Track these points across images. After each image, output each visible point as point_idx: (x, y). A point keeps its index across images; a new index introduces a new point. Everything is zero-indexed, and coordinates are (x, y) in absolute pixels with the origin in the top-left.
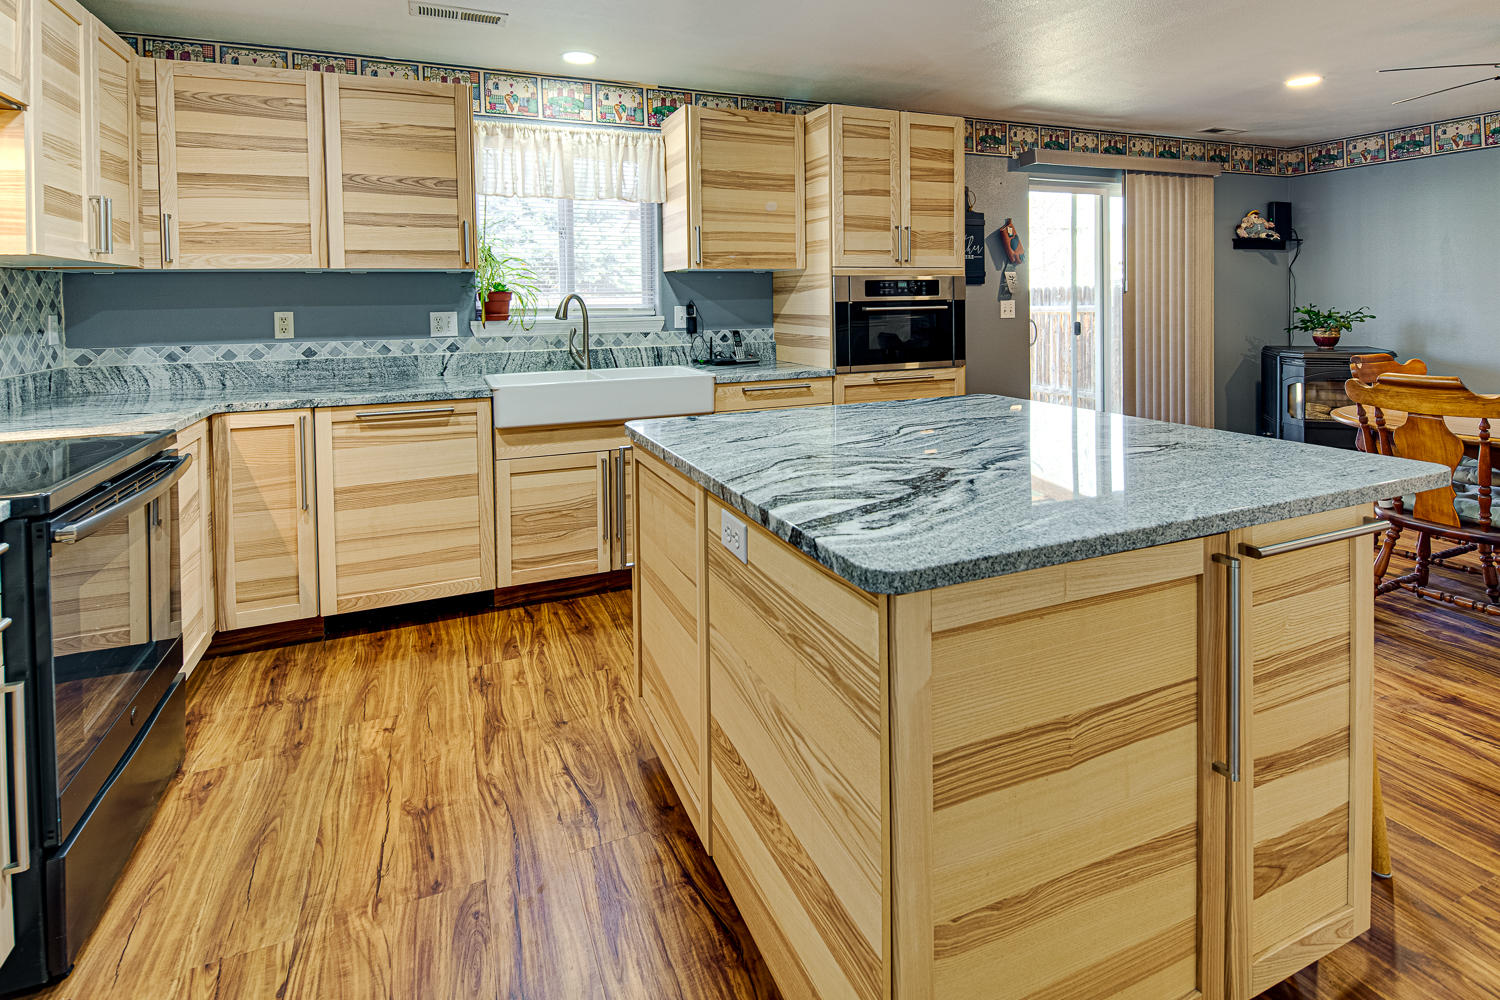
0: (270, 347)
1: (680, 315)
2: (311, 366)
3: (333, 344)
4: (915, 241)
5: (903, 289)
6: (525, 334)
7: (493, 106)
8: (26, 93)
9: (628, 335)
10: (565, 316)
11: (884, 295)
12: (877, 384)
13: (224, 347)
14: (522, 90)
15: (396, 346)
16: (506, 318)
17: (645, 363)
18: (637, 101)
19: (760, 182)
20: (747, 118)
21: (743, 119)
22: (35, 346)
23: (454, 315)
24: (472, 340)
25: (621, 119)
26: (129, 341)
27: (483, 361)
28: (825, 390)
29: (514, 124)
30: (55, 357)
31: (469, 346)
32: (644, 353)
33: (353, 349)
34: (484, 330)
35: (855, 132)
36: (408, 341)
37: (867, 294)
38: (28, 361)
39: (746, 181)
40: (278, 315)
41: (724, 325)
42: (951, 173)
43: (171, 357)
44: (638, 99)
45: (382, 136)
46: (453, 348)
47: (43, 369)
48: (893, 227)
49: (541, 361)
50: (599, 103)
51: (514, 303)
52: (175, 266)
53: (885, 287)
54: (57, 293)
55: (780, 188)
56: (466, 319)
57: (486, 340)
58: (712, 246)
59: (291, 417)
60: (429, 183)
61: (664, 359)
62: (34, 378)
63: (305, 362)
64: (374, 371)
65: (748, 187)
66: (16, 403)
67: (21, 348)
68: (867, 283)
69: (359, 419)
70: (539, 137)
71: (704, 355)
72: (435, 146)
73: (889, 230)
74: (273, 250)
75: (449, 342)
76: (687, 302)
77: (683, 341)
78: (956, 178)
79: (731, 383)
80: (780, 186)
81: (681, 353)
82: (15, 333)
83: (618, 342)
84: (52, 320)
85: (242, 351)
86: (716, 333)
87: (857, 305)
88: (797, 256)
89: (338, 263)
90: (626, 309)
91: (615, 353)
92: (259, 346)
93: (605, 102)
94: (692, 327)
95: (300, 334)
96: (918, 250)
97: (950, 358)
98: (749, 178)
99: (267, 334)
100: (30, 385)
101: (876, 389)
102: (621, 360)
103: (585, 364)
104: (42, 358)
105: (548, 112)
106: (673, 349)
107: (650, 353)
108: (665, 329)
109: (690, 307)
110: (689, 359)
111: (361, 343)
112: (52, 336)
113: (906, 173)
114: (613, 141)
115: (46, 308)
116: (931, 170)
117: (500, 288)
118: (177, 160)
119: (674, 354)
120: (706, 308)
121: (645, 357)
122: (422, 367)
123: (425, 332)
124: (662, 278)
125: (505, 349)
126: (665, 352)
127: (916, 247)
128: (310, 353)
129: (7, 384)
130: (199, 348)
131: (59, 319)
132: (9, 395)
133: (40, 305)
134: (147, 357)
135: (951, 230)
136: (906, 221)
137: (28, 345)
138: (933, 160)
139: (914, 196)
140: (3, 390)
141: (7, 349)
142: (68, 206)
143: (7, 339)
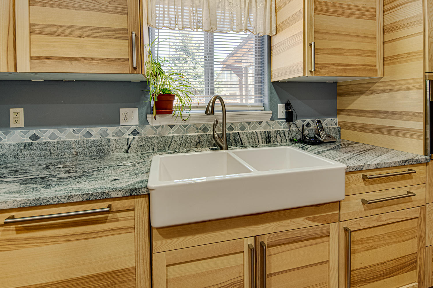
0: (6, 134)
1: (282, 108)
2: (34, 147)
3: (52, 131)
6: (183, 123)
9: (249, 123)
10: (213, 112)
15: (96, 132)
16: (171, 112)
17: (261, 143)
19: (353, 12)
23: (136, 111)
24: (148, 127)
27: (155, 142)
31: (146, 132)
32: (259, 135)
33: (65, 134)
34: (155, 120)
36: (104, 128)
39: (344, 11)
40: (12, 111)
46: (135, 133)
49: (194, 142)
51: (176, 102)
56: (144, 112)
57: (157, 127)
58: (323, 59)
61: (272, 139)
63: (30, 144)
64: (79, 150)
65: (345, 15)
71: (298, 137)
75: (133, 128)
76: (286, 102)
77: (282, 127)
79: (355, 171)
81: (282, 135)
83: (243, 128)
86: (304, 122)
88: (378, 67)
90: (247, 106)
91: (241, 135)
94: (289, 118)
95: (28, 124)
98: (346, 8)
99: (4, 124)
102: (245, 140)
103: (224, 146)
106: (278, 133)
107: (263, 135)
108: (272, 119)
109: (288, 105)
110: (288, 139)
111: (71, 130)
117: (166, 92)
119: (278, 136)
120: (297, 105)
121: (260, 138)
122: (113, 146)
123: (116, 122)
124: (270, 85)
125: (170, 134)
126: (272, 134)
128: (34, 137)
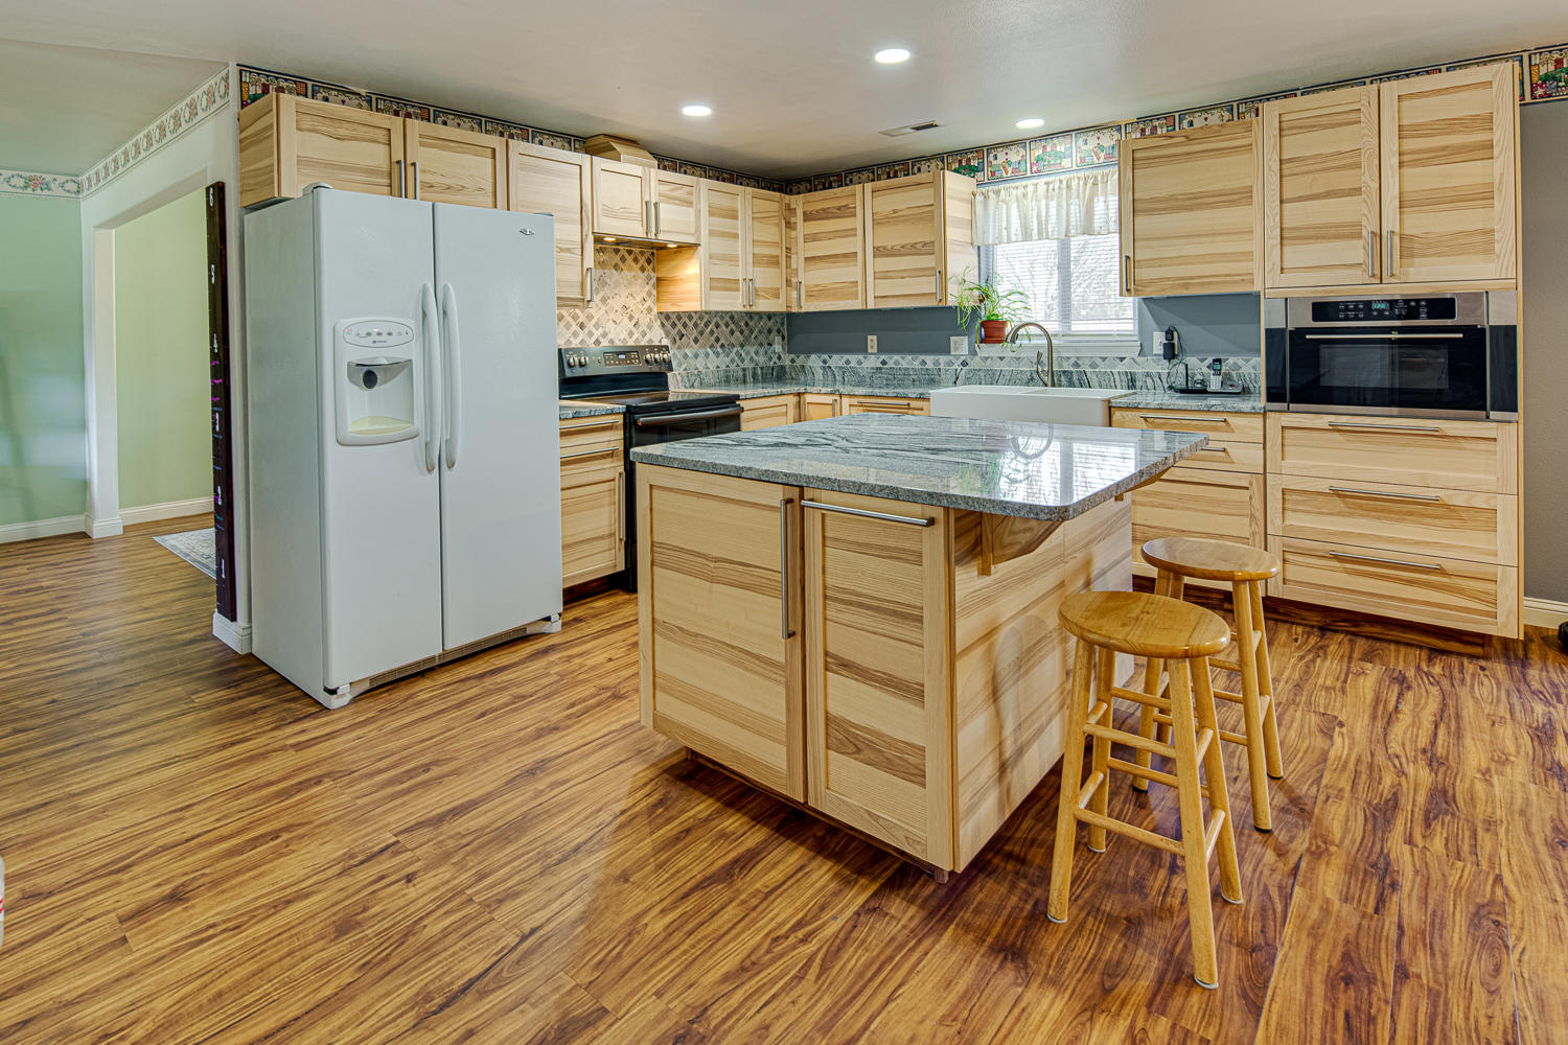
0: (865, 358)
1: (1159, 338)
2: (884, 371)
3: (896, 357)
4: (1409, 247)
5: (1381, 311)
6: (1014, 354)
7: (993, 174)
8: (699, 238)
9: (1104, 359)
11: (1347, 319)
12: (1335, 428)
13: (846, 357)
14: (1016, 155)
15: (930, 359)
16: (1001, 342)
17: (1118, 385)
18: (1115, 138)
19: (1209, 199)
20: (1186, 137)
21: (1183, 139)
22: (766, 353)
23: (965, 339)
24: (977, 358)
25: (1098, 159)
26: (809, 352)
27: (983, 374)
28: (1253, 428)
29: (1002, 186)
30: (779, 358)
31: (975, 363)
32: (1117, 376)
33: (907, 362)
34: (986, 350)
35: (1301, 128)
36: (937, 357)
37: (1315, 319)
38: (761, 359)
39: (1187, 203)
40: (870, 338)
41: (1210, 352)
42: (1490, 146)
43: (825, 362)
44: (1116, 136)
45: (893, 219)
46: (964, 364)
47: (772, 363)
48: (1364, 233)
49: (1025, 378)
50: (1079, 149)
51: (1007, 330)
52: (803, 310)
53: (1347, 309)
54: (783, 324)
55: (1233, 203)
56: (974, 342)
57: (987, 358)
58: (1146, 273)
59: (829, 399)
60: (919, 246)
61: (1138, 384)
62: (762, 368)
63: (881, 369)
64: (915, 377)
65: (1190, 208)
66: (749, 378)
67: (757, 353)
68: (1315, 305)
69: (861, 405)
70: (1020, 191)
71: (1180, 383)
72: (923, 219)
73: (1359, 236)
74: (841, 299)
75: (963, 358)
76: (1166, 327)
77: (1162, 367)
78: (1496, 151)
79: (1128, 408)
80: (1234, 201)
81: (1157, 379)
82: (753, 345)
83: (1094, 365)
84: (778, 339)
85: (853, 358)
86: (1202, 361)
87: (1299, 333)
88: (1255, 276)
89: (871, 306)
91: (1088, 375)
92: (861, 357)
93: (1084, 148)
94: (1170, 353)
95: (881, 350)
96: (1416, 260)
97: (1483, 408)
98: (1192, 199)
99: (864, 350)
100: (758, 371)
102: (1094, 380)
103: (1049, 383)
104: (771, 359)
105: (1034, 169)
106: (1148, 375)
107: (1124, 378)
108: (1141, 353)
109: (1169, 333)
110: (1166, 386)
111: (910, 357)
112: (778, 348)
113: (1391, 160)
114: (1081, 183)
115: (774, 333)
116: (1445, 147)
117: (994, 318)
118: (805, 251)
119: (1149, 380)
120: (1188, 332)
122: (943, 377)
123: (947, 351)
124: (1139, 304)
125: (998, 366)
126: (1137, 377)
127: (1412, 256)
128: (884, 363)
129: (744, 370)
130: (836, 357)
131: (783, 338)
132: (744, 375)
133: (770, 331)
134: (814, 361)
135: (1488, 226)
136: (1391, 223)
137: (762, 351)
138: (1448, 134)
139: (1406, 188)
140: (741, 373)
141: (748, 353)
142: (728, 285)
143: (747, 348)
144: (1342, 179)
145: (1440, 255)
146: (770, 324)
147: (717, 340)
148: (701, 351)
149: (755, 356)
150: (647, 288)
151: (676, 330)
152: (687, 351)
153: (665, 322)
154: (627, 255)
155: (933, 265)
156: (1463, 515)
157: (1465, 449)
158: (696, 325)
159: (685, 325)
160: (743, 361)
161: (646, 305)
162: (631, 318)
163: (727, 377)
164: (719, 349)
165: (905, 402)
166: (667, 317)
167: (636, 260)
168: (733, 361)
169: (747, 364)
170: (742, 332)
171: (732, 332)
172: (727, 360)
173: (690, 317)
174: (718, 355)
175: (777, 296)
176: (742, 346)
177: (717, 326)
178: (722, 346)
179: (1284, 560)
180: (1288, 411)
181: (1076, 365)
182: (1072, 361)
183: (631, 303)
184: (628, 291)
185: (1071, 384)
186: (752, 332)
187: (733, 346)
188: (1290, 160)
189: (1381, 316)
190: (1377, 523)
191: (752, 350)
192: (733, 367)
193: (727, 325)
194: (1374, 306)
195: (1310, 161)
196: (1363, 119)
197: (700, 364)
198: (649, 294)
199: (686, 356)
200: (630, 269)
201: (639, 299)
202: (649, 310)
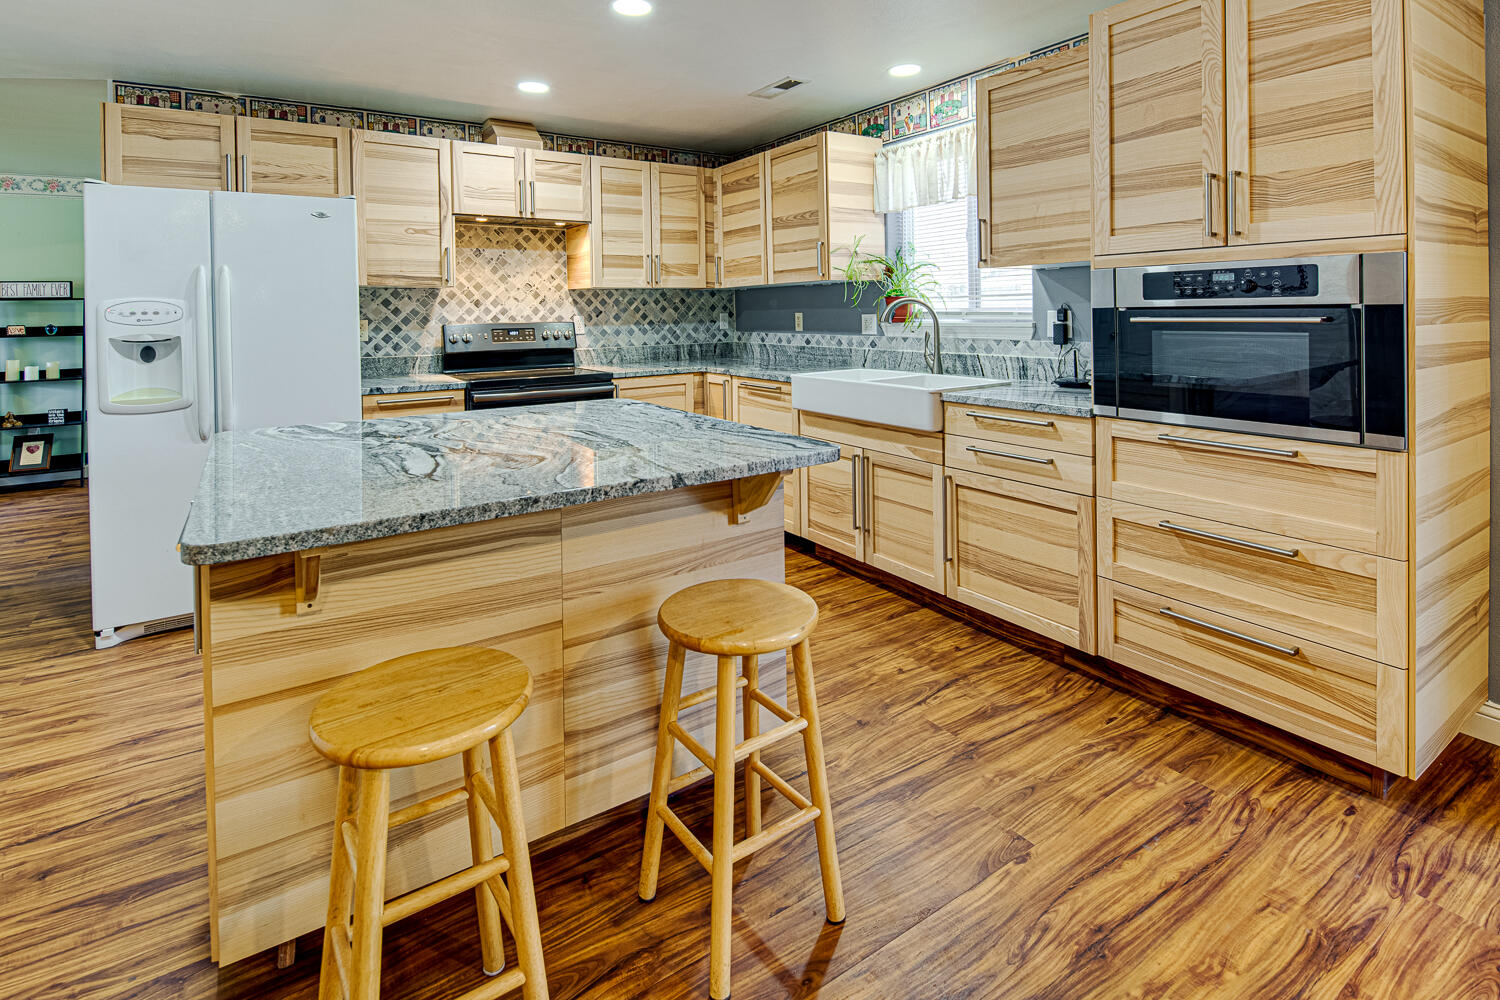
0: (793, 336)
1: (1052, 318)
2: (807, 351)
3: (818, 336)
4: (1260, 192)
5: (1224, 286)
6: (914, 335)
7: (896, 131)
8: (584, 216)
9: (998, 342)
11: (1183, 296)
12: (1171, 444)
13: (778, 335)
14: (915, 109)
15: (844, 338)
16: (906, 322)
19: (1063, 146)
21: (1037, 72)
22: (708, 330)
23: (874, 317)
24: (884, 338)
26: (752, 330)
28: (1082, 437)
30: (726, 335)
31: (882, 344)
32: (1008, 363)
33: (826, 341)
34: (893, 330)
35: (1132, 40)
36: (850, 337)
37: (1146, 296)
38: (702, 337)
39: (1043, 151)
40: (797, 315)
42: (1366, 37)
43: (763, 340)
45: (787, 187)
46: (873, 344)
47: (715, 341)
48: (1205, 176)
53: (1183, 282)
54: (730, 301)
56: (881, 321)
57: (892, 339)
58: (1002, 240)
60: (807, 215)
61: (1030, 373)
62: (701, 346)
63: (805, 348)
65: (1043, 158)
66: (684, 355)
67: (695, 330)
68: (1147, 277)
70: (915, 149)
72: (805, 187)
73: (1199, 181)
74: (750, 274)
75: (872, 338)
76: (1060, 305)
79: (958, 403)
81: (1048, 367)
82: (690, 322)
83: (988, 349)
84: (724, 316)
85: (784, 336)
89: (771, 281)
90: (1012, 313)
91: (982, 361)
92: (790, 335)
94: (1063, 336)
95: (806, 329)
96: (1271, 211)
97: (1357, 428)
98: (1046, 146)
99: (791, 328)
100: (697, 349)
101: (1174, 453)
104: (713, 336)
105: (934, 123)
106: (1039, 362)
107: (1015, 364)
108: (1034, 336)
109: (1063, 313)
110: (1057, 376)
111: (828, 336)
112: (723, 325)
113: (1238, 72)
115: (719, 309)
116: (1308, 47)
118: (722, 225)
119: (1040, 368)
121: (1010, 368)
122: (854, 357)
123: (859, 331)
124: (1035, 277)
125: (900, 348)
126: (1030, 365)
127: (1265, 206)
128: (808, 342)
129: (677, 347)
130: (771, 334)
131: (731, 315)
132: (678, 353)
133: (713, 308)
134: (755, 339)
135: (1367, 157)
136: (1238, 161)
137: (702, 328)
138: (1310, 26)
139: (1257, 112)
140: (673, 350)
141: (683, 330)
142: (628, 262)
143: (683, 325)
144: (1179, 106)
145: (1300, 202)
146: (713, 301)
147: (644, 317)
148: (624, 328)
149: (691, 333)
150: (556, 266)
151: (592, 307)
152: (605, 328)
153: (578, 299)
154: (531, 235)
155: (816, 236)
156: (1333, 581)
157: (1333, 485)
158: (617, 302)
159: (603, 302)
160: (677, 338)
161: (555, 283)
162: (536, 295)
163: (655, 354)
164: (647, 327)
165: (775, 385)
166: (581, 294)
167: (542, 239)
168: (664, 338)
169: (683, 341)
170: (676, 309)
171: (663, 309)
172: (657, 337)
173: (610, 293)
174: (645, 332)
175: (695, 273)
176: (676, 323)
177: (644, 303)
178: (651, 323)
179: (1116, 612)
180: (1117, 417)
181: (972, 348)
182: (968, 343)
183: (536, 281)
184: (534, 269)
185: (966, 372)
186: (689, 308)
187: (665, 323)
188: (1122, 86)
189: (1224, 291)
190: (1221, 577)
191: (689, 328)
192: (664, 344)
193: (657, 302)
194: (1216, 278)
195: (1144, 85)
196: (1204, 20)
197: (622, 341)
198: (559, 272)
199: (604, 333)
200: (535, 248)
201: (546, 276)
202: (559, 288)
